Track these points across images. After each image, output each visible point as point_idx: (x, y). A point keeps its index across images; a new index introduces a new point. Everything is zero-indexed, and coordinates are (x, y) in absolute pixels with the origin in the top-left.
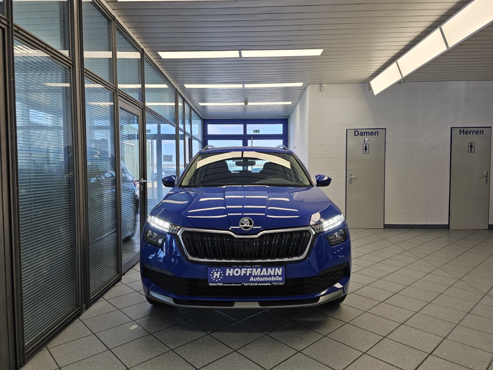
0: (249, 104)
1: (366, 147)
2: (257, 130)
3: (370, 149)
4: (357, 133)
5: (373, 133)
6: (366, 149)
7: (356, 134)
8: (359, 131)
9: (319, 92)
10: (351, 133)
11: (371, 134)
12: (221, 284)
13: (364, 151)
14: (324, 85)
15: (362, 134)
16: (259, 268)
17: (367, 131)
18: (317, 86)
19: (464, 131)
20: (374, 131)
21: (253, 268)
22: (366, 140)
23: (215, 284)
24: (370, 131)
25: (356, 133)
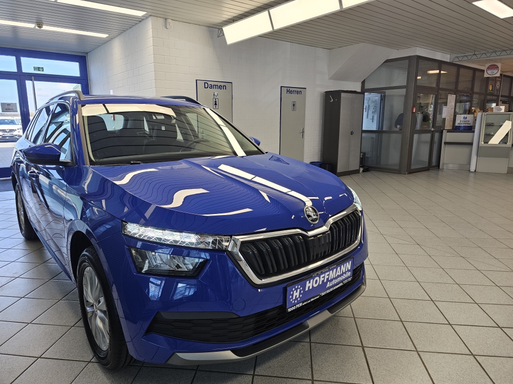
0: (45, 28)
1: (216, 101)
2: (39, 68)
3: (220, 103)
4: (208, 85)
5: (222, 86)
6: (216, 104)
7: (206, 86)
8: (209, 83)
9: (164, 29)
10: (201, 84)
11: (220, 87)
12: (301, 304)
13: (214, 106)
14: (169, 21)
15: (211, 87)
16: (334, 268)
17: (216, 83)
18: (161, 21)
19: (290, 91)
20: (222, 84)
21: (329, 271)
22: (216, 94)
23: (294, 308)
24: (219, 84)
25: (206, 84)
